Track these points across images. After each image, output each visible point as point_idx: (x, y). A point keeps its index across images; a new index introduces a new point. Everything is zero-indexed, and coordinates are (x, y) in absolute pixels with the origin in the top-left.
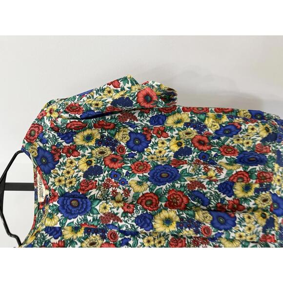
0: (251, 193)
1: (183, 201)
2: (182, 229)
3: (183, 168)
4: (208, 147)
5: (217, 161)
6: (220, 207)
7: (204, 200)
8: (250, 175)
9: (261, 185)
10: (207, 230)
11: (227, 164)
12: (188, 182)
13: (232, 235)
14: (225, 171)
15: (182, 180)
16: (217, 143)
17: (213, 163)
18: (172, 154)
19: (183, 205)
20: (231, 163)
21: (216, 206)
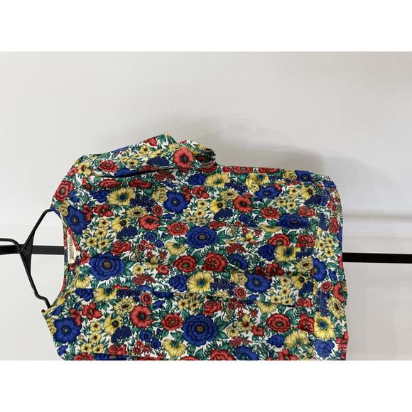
0: (293, 258)
1: (220, 264)
2: (216, 290)
3: (221, 230)
4: (249, 209)
5: (258, 223)
6: (259, 270)
7: (242, 263)
8: (291, 238)
9: (303, 249)
10: (241, 292)
11: (267, 226)
12: (228, 245)
13: (267, 298)
14: (263, 234)
15: (221, 243)
16: (260, 205)
17: (253, 225)
18: (212, 215)
19: (220, 268)
20: (272, 226)
21: (255, 269)
